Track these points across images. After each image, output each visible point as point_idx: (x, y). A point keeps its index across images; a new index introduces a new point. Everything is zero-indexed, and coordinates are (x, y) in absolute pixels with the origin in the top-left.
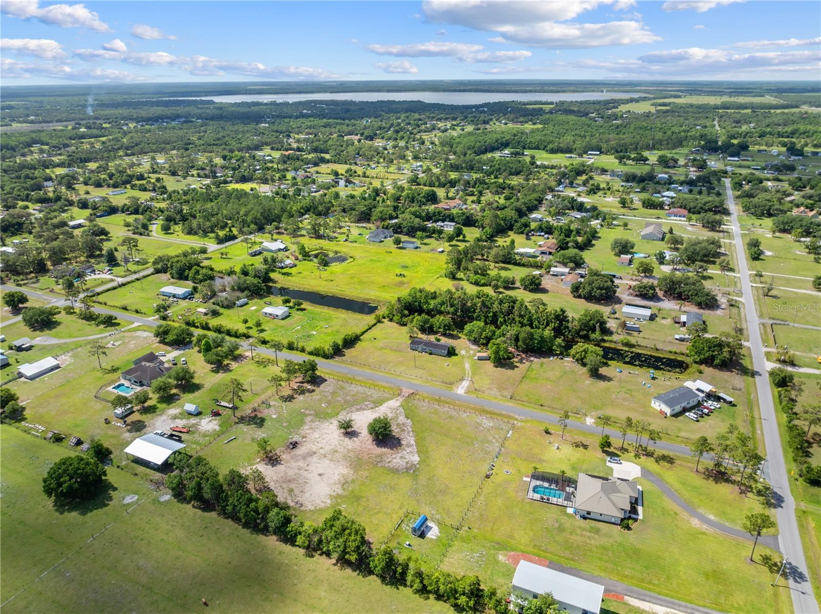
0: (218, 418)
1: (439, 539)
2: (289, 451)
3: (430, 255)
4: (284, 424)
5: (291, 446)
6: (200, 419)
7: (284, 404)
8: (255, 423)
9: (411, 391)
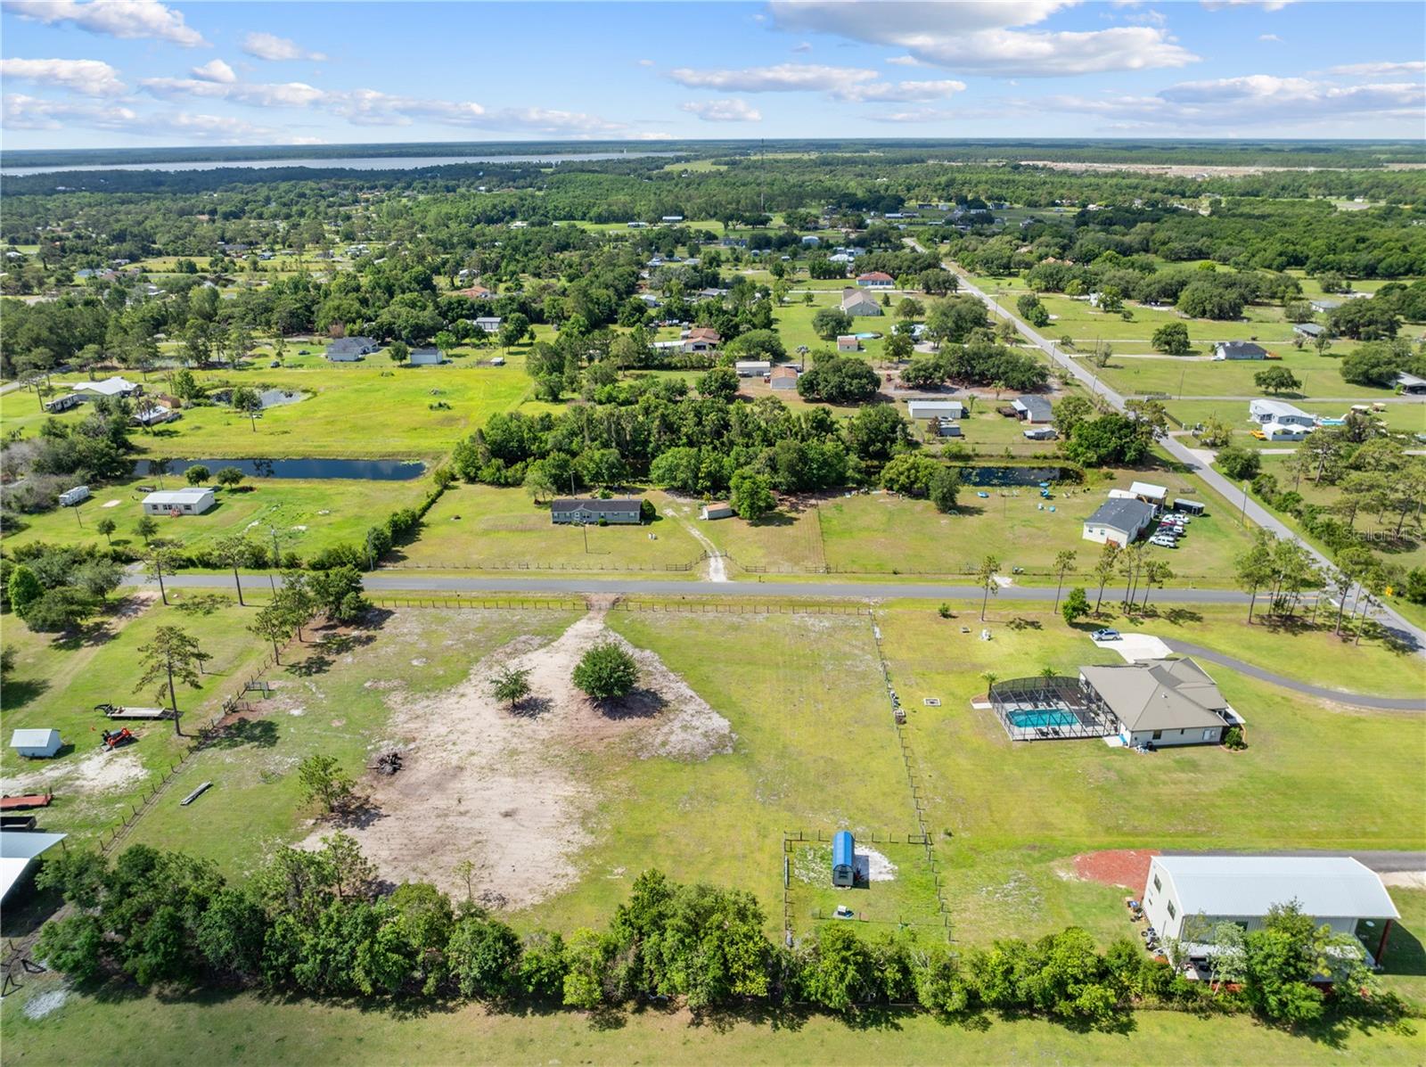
0: (131, 748)
1: (901, 878)
2: (386, 780)
3: (479, 370)
4: (336, 724)
5: (388, 768)
6: (76, 762)
7: (306, 681)
8: (251, 739)
9: (612, 597)
